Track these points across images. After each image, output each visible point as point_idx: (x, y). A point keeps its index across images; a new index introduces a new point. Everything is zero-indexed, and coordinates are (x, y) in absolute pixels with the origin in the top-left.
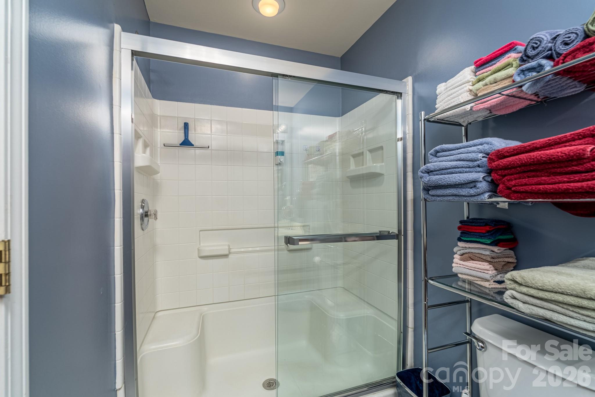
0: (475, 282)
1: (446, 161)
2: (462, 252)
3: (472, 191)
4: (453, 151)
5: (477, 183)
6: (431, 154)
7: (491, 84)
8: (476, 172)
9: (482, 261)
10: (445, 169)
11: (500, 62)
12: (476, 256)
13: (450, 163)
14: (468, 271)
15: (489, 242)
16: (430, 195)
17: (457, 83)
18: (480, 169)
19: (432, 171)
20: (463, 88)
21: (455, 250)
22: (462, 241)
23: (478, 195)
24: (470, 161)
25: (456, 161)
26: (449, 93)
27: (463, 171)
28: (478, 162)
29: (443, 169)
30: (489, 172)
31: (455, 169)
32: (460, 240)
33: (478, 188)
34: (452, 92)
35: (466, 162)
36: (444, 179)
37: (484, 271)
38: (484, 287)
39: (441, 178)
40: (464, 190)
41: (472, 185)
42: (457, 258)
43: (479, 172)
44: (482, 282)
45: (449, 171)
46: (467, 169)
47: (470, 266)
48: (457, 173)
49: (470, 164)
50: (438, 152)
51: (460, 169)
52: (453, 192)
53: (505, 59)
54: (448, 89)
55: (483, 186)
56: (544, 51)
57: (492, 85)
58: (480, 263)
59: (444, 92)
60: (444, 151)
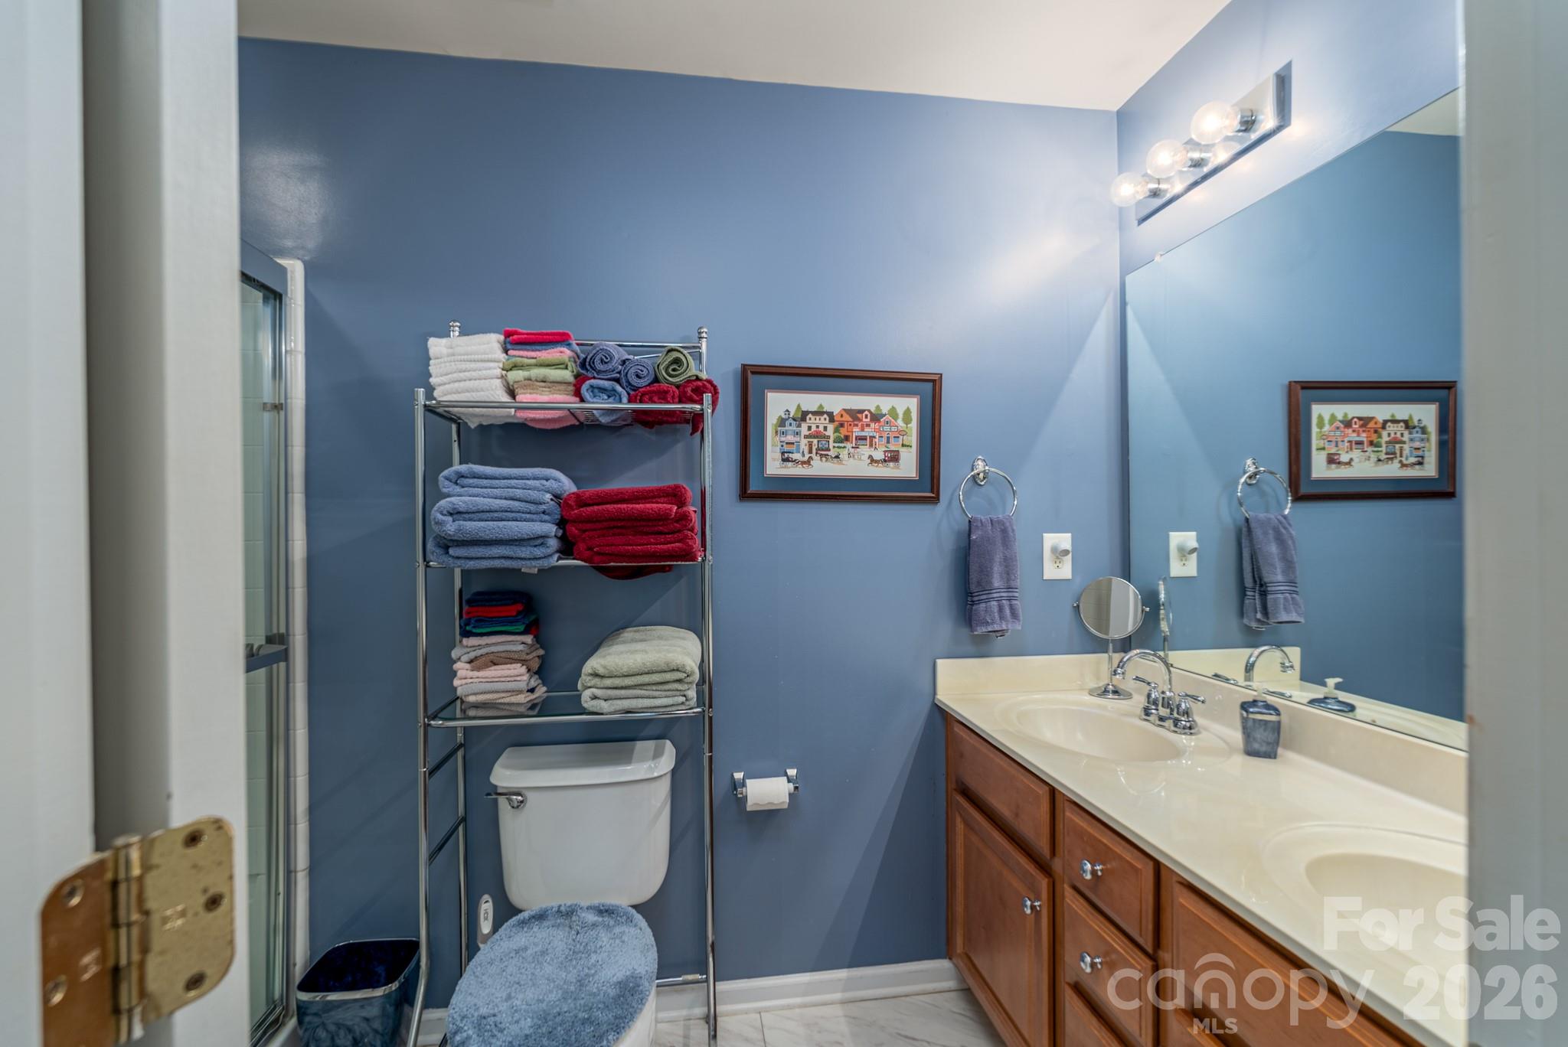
0: (502, 701)
1: (485, 497)
2: (472, 655)
3: (539, 552)
4: (497, 481)
5: (546, 539)
6: (447, 478)
7: (537, 381)
8: (541, 521)
9: (511, 663)
10: (487, 512)
11: (547, 351)
12: (501, 657)
13: (498, 501)
14: (489, 687)
15: (522, 628)
16: (451, 556)
17: (475, 355)
18: (546, 517)
19: (459, 513)
20: (490, 369)
21: (454, 654)
22: (472, 636)
23: (545, 557)
24: (532, 503)
25: (506, 499)
26: (464, 366)
27: (521, 517)
28: (544, 507)
29: (483, 512)
30: (561, 523)
31: (506, 514)
32: (466, 634)
33: (547, 547)
34: (467, 366)
35: (524, 503)
36: (490, 530)
37: (514, 678)
38: (517, 704)
39: (484, 528)
40: (524, 549)
41: (539, 542)
42: (462, 668)
43: (545, 521)
44: (512, 697)
45: (496, 515)
46: (528, 516)
47: (493, 675)
48: (509, 521)
49: (532, 507)
50: (463, 477)
51: (513, 515)
52: (505, 551)
53: (555, 352)
54: (456, 358)
55: (553, 544)
56: (613, 371)
57: (538, 384)
58: (509, 666)
59: (446, 359)
60: (475, 477)
